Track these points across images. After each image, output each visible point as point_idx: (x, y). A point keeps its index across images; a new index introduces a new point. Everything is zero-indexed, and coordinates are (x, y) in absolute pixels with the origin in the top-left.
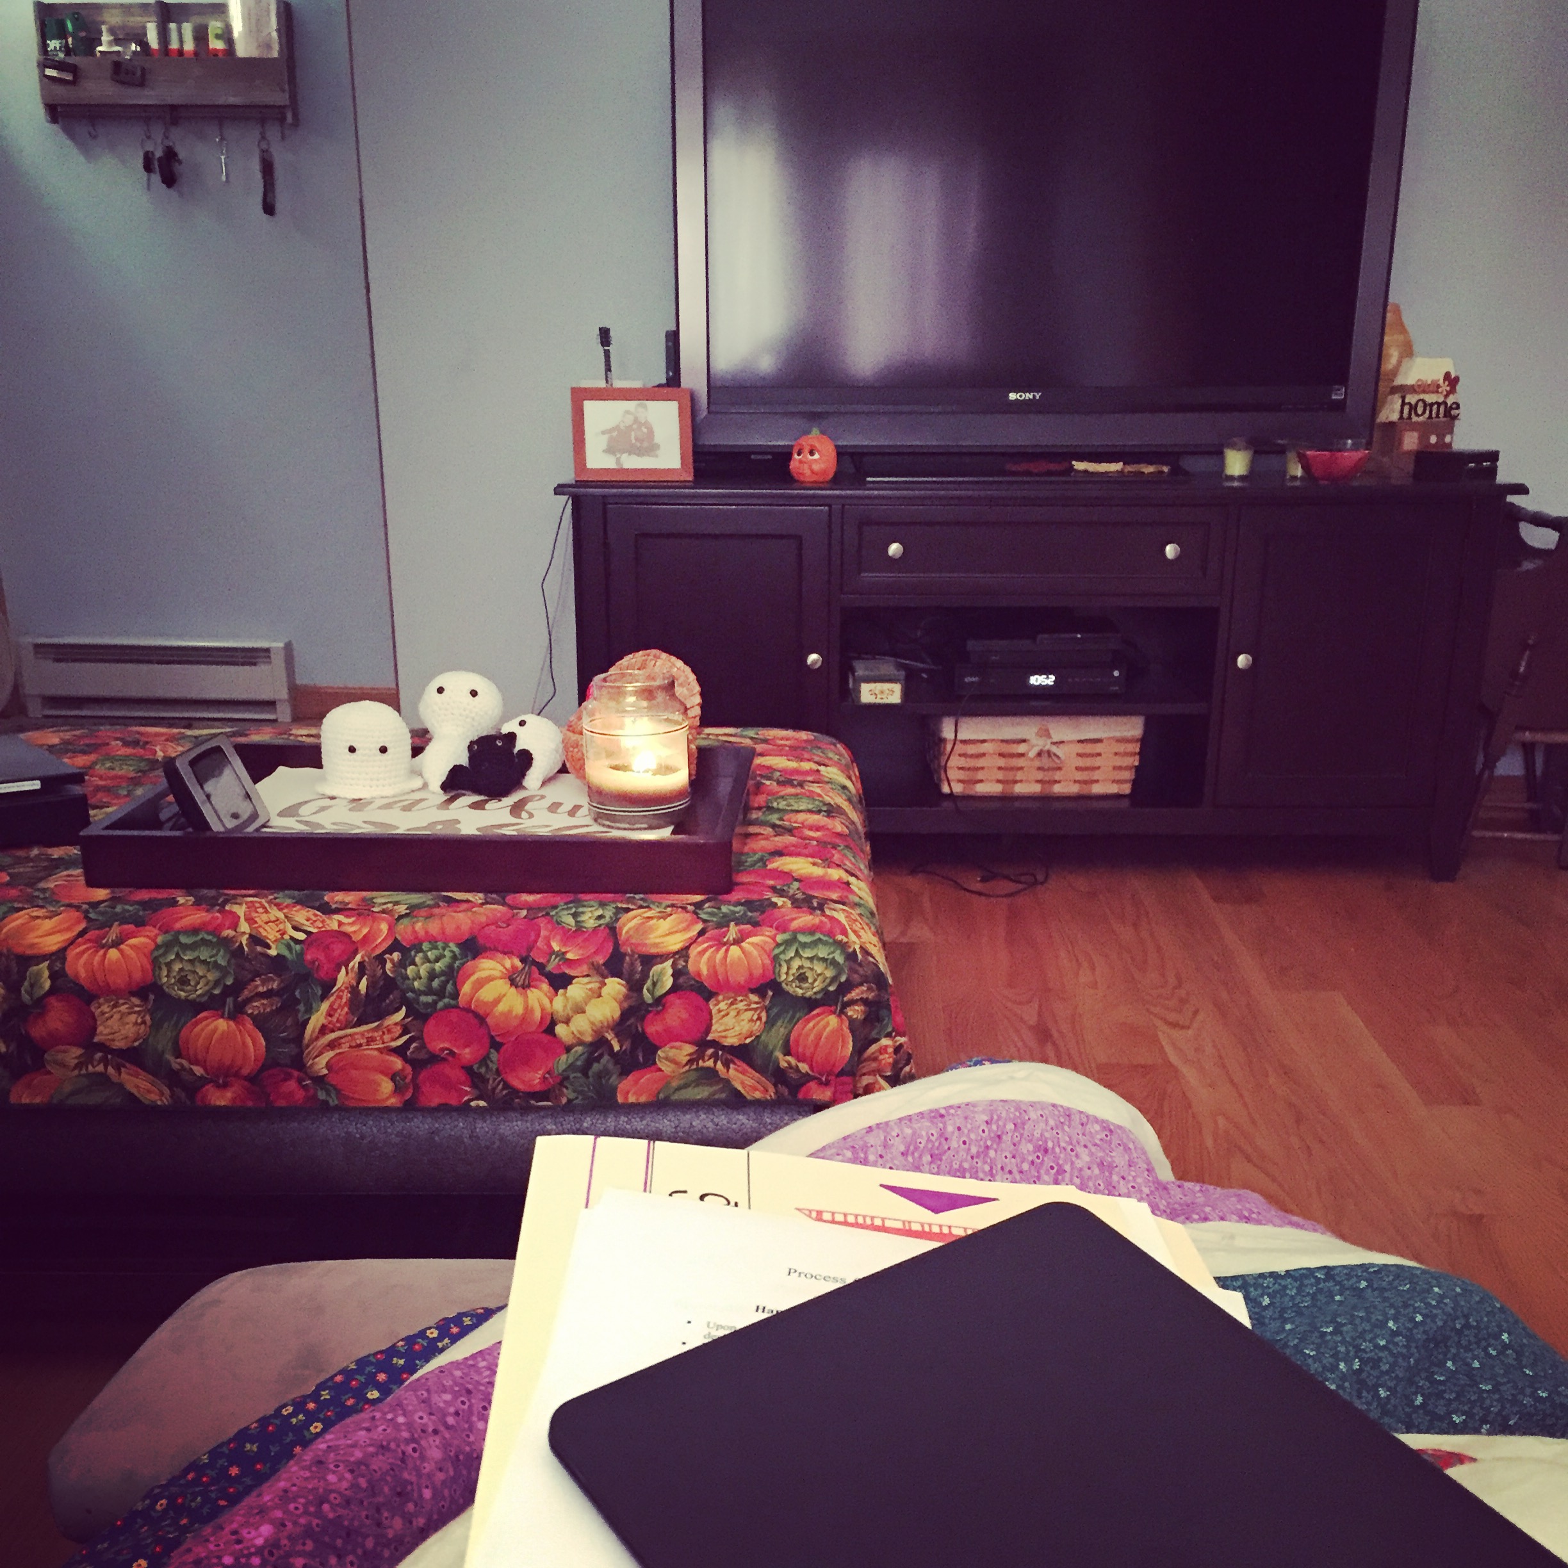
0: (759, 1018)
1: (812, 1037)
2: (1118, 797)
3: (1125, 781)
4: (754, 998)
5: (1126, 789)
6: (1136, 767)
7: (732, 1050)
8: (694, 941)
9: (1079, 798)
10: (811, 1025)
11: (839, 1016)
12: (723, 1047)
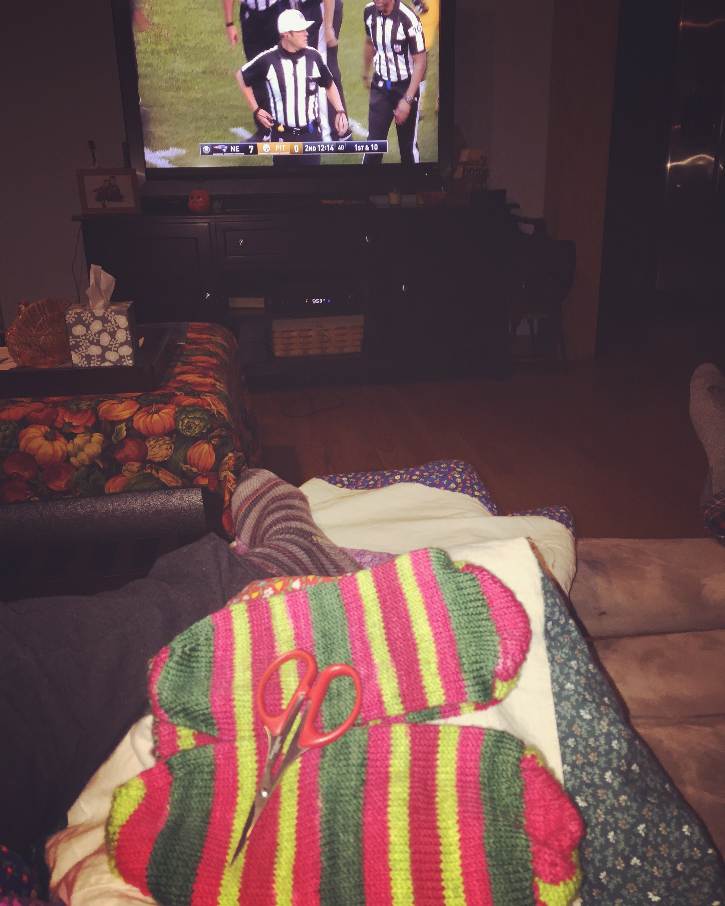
0: (171, 448)
1: (197, 455)
3: (358, 346)
4: (167, 438)
5: (359, 349)
7: (159, 463)
8: (136, 413)
9: (338, 355)
10: (196, 449)
11: (208, 444)
12: (155, 463)
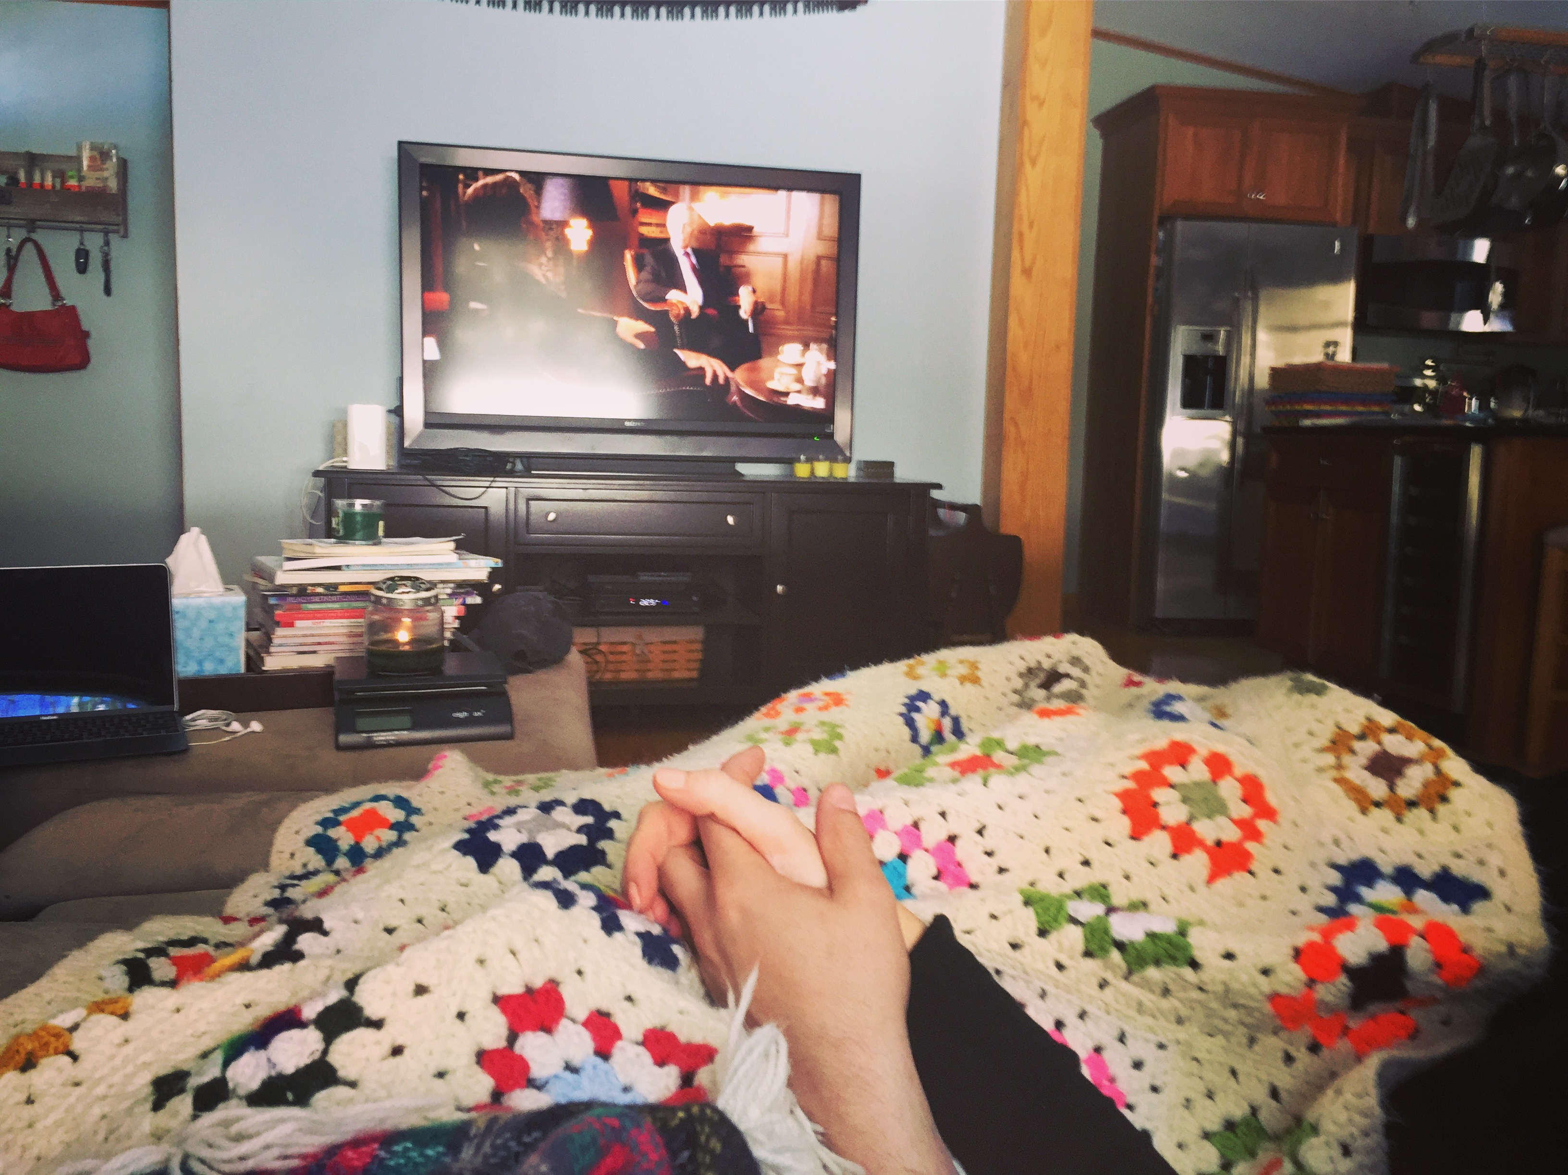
2: (690, 680)
3: (693, 670)
5: (695, 674)
6: (701, 660)
9: (664, 681)
